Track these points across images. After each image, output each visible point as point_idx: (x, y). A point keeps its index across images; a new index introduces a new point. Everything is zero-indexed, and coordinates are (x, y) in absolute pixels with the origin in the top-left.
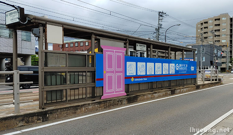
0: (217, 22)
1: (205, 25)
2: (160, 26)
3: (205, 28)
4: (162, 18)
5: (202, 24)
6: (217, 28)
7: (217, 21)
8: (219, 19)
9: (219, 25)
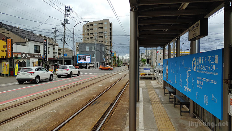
0: (100, 26)
1: (90, 27)
2: (66, 21)
3: (90, 29)
4: (68, 13)
5: (88, 26)
6: (101, 30)
7: (100, 24)
8: (102, 23)
9: (102, 28)
